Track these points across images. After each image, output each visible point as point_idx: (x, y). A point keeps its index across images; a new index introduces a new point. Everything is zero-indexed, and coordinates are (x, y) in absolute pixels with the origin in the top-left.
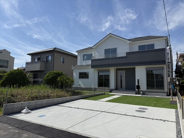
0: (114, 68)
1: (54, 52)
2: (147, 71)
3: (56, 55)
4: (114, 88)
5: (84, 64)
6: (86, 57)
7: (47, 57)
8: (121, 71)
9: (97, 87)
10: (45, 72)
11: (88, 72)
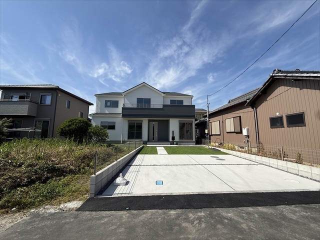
0: (147, 119)
1: (57, 91)
2: (180, 124)
3: (60, 95)
4: (147, 140)
5: (107, 112)
6: (109, 104)
7: (42, 96)
8: (154, 123)
9: (126, 139)
10: (35, 119)
11: (115, 122)
